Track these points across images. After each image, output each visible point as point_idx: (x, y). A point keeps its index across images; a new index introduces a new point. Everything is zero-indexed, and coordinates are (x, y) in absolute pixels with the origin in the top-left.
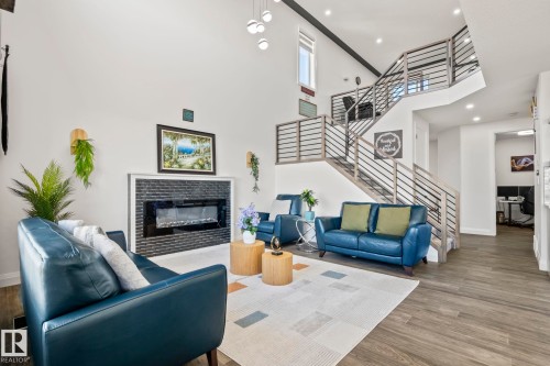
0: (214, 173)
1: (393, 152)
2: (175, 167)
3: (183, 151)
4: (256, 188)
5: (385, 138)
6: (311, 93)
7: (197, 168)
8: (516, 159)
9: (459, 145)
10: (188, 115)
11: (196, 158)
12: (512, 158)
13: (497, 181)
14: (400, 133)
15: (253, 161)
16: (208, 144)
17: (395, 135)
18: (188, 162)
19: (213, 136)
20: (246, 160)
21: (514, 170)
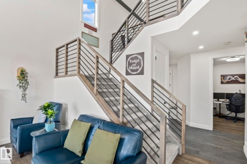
1: (137, 70)
4: (24, 97)
5: (132, 59)
6: (95, 30)
8: (223, 77)
9: (189, 66)
12: (221, 76)
13: (214, 89)
14: (142, 54)
15: (23, 75)
17: (139, 56)
21: (222, 83)
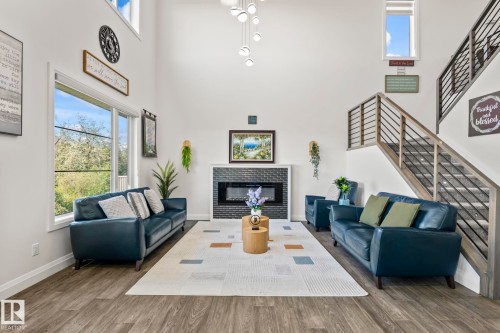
0: (273, 162)
1: (493, 124)
2: (242, 159)
3: (248, 147)
4: (316, 173)
5: (481, 105)
6: (411, 63)
7: (259, 159)
10: (252, 120)
11: (257, 151)
15: (315, 149)
16: (269, 139)
17: (497, 98)
18: (251, 154)
19: (273, 132)
20: (308, 149)
